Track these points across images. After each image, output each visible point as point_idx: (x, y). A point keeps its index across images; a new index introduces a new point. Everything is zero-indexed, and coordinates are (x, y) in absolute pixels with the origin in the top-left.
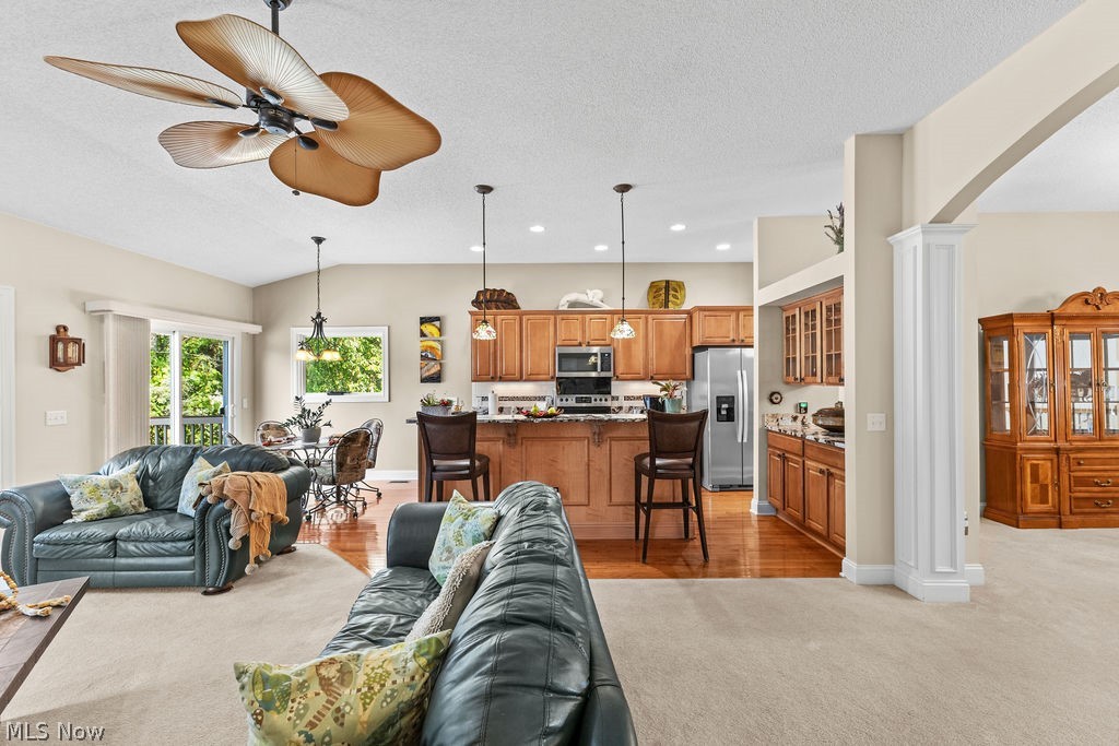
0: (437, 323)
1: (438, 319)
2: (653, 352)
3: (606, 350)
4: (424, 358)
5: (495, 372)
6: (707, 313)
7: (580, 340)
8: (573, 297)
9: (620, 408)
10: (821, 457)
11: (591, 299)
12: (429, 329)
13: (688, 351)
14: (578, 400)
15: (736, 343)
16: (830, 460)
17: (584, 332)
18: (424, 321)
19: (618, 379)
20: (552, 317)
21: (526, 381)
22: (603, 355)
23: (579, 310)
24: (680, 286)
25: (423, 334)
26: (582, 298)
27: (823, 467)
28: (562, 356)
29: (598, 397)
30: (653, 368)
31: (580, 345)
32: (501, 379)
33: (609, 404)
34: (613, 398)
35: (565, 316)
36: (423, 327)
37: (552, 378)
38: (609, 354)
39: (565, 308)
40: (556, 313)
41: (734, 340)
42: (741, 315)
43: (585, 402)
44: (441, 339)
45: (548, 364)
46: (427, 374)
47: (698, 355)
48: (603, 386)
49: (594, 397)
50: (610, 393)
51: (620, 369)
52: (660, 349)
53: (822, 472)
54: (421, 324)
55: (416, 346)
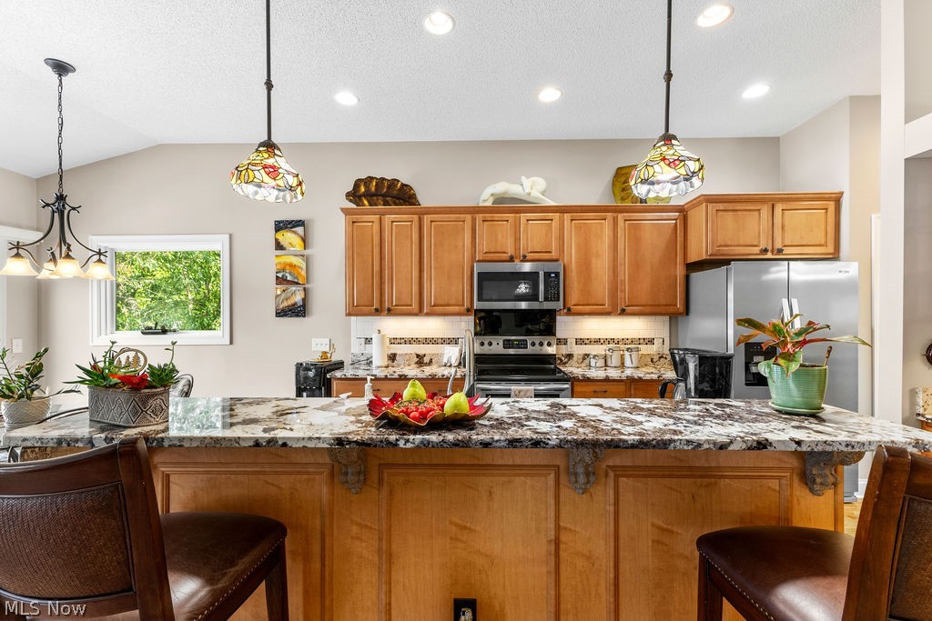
0: (300, 230)
1: (300, 223)
2: (624, 273)
3: (550, 267)
4: (281, 280)
5: (381, 302)
6: (721, 206)
7: (510, 251)
8: (501, 187)
9: (570, 356)
11: (527, 190)
12: (288, 238)
13: (680, 271)
14: (507, 344)
15: (769, 255)
17: (517, 240)
18: (281, 226)
19: (569, 312)
20: (468, 217)
21: (428, 314)
22: (547, 275)
23: (508, 207)
25: (279, 246)
26: (514, 189)
28: (483, 277)
29: (537, 339)
30: (624, 297)
31: (511, 259)
32: (390, 312)
33: (551, 350)
34: (559, 342)
35: (488, 216)
36: (279, 236)
37: (468, 310)
38: (557, 274)
39: (489, 204)
40: (475, 211)
41: (766, 251)
42: (779, 208)
43: (518, 347)
44: (307, 252)
45: (462, 289)
46: (286, 304)
47: (697, 277)
48: (543, 323)
49: (529, 339)
50: (554, 334)
51: (574, 297)
52: (636, 265)
54: (277, 231)
55: (270, 262)
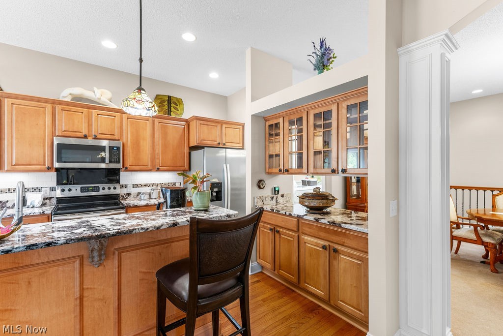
2: (159, 149)
3: (114, 144)
6: (202, 122)
7: (85, 132)
8: (78, 91)
9: (129, 194)
10: (322, 234)
11: (98, 96)
13: (186, 150)
14: (82, 190)
15: (221, 146)
16: (334, 238)
17: (90, 125)
19: (127, 170)
20: (49, 106)
21: (9, 171)
22: (111, 148)
23: (80, 104)
24: (179, 102)
26: (88, 94)
27: (327, 244)
28: (61, 147)
29: (106, 186)
30: (159, 162)
31: (85, 137)
33: (117, 191)
34: (122, 186)
35: (66, 107)
37: (49, 169)
38: (118, 148)
39: (68, 99)
40: (55, 102)
41: (219, 144)
42: (224, 126)
43: (92, 191)
45: (42, 153)
47: (193, 153)
48: (112, 176)
49: (101, 186)
50: (118, 181)
51: (129, 161)
52: (165, 146)
53: (324, 247)
